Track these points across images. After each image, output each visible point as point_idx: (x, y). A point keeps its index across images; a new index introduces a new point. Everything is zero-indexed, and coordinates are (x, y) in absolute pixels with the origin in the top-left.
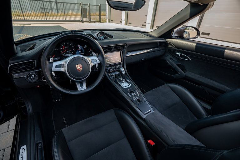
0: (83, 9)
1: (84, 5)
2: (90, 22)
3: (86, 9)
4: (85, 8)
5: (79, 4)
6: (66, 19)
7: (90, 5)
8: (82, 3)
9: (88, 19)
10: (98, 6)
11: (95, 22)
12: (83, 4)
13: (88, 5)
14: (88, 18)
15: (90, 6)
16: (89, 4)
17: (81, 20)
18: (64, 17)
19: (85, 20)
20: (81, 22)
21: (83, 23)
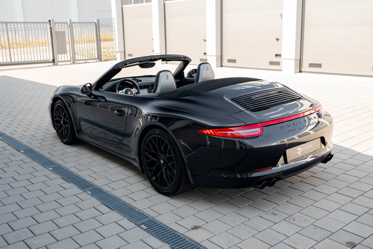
0: (57, 32)
1: (58, 23)
2: (74, 61)
3: (64, 33)
4: (61, 30)
5: (46, 23)
6: (13, 60)
7: (71, 23)
8: (53, 20)
9: (67, 56)
10: (92, 23)
11: (86, 61)
12: (56, 23)
13: (67, 23)
14: (68, 54)
15: (71, 25)
16: (70, 20)
17: (52, 58)
18: (8, 51)
19: (60, 57)
20: (50, 64)
21: (57, 65)
